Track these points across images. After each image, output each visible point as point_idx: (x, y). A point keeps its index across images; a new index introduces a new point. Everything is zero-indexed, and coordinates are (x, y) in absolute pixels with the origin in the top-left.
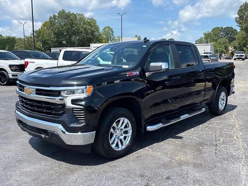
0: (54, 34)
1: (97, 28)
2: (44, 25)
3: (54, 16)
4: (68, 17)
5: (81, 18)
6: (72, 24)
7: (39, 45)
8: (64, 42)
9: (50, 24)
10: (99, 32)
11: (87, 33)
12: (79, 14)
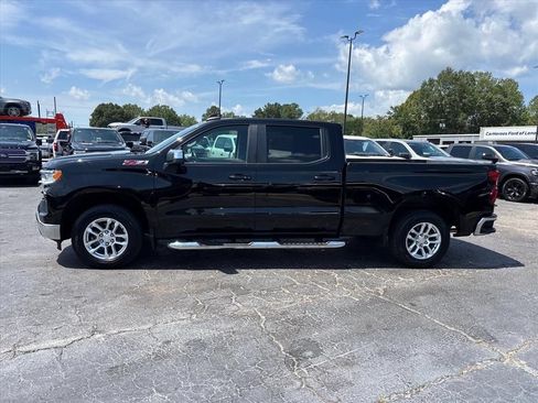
0: (427, 111)
1: (518, 99)
2: (411, 97)
3: (431, 81)
4: (457, 80)
5: (482, 82)
6: (463, 92)
7: (398, 129)
8: (443, 125)
9: (422, 95)
10: (520, 105)
11: (492, 108)
12: (481, 74)
